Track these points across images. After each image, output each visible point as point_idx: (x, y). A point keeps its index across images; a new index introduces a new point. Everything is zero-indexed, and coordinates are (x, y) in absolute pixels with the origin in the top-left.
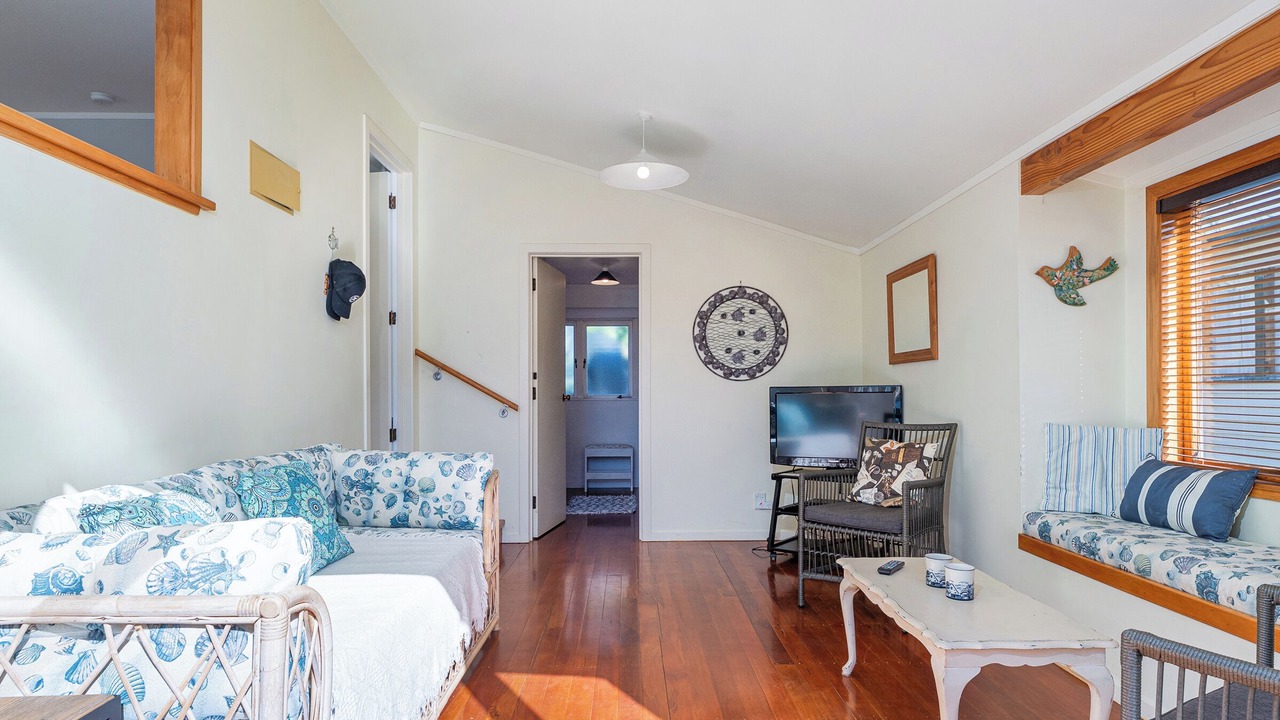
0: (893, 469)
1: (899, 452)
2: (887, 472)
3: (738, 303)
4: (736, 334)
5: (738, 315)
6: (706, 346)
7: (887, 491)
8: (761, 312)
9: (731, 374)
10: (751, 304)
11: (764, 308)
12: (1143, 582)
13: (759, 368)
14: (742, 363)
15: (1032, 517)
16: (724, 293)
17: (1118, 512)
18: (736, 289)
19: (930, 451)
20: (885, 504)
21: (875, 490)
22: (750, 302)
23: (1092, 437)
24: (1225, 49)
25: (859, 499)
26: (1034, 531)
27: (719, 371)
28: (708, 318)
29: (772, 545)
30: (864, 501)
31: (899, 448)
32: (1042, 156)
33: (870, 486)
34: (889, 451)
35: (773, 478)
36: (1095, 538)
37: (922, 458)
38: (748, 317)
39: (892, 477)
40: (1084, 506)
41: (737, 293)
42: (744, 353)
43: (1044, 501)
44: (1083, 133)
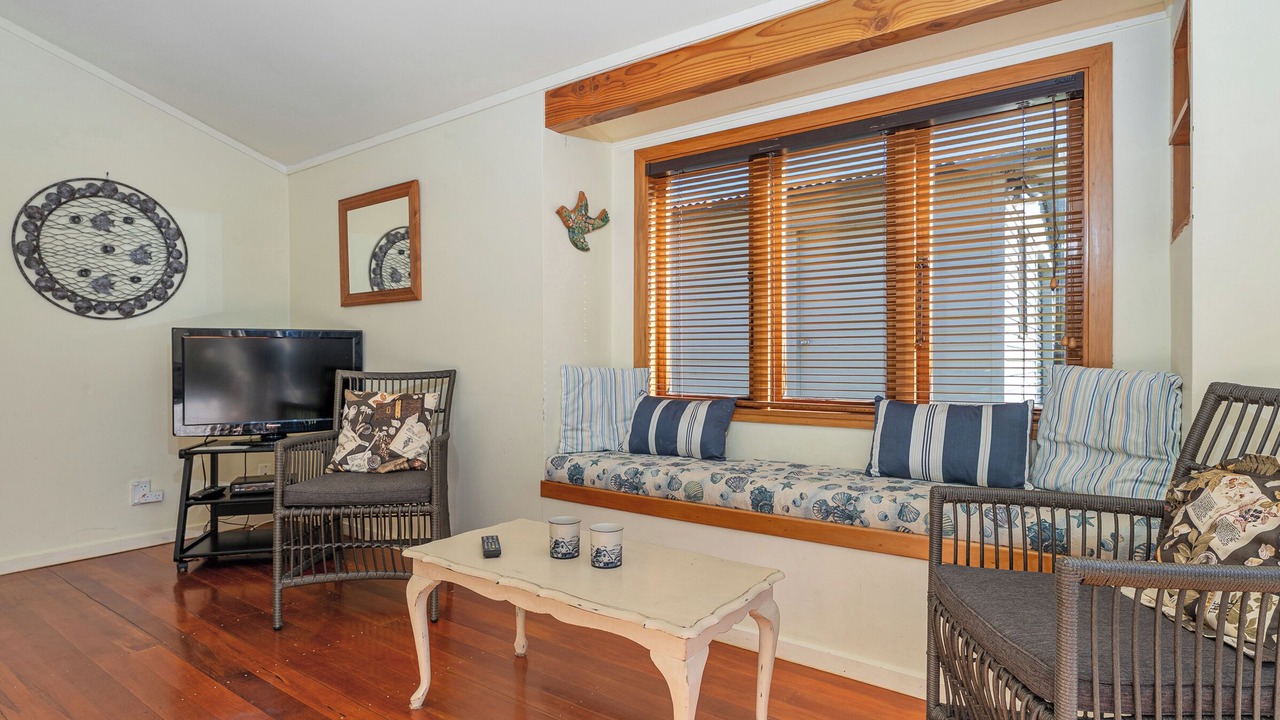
0: (390, 425)
1: (394, 405)
2: (381, 430)
3: (102, 204)
4: (98, 250)
5: (102, 222)
6: (40, 261)
7: (384, 453)
8: (143, 223)
9: (90, 308)
10: (125, 210)
11: (149, 218)
12: (697, 507)
13: (140, 302)
14: (110, 294)
15: (558, 462)
16: (76, 185)
17: (626, 447)
18: (99, 183)
19: (431, 402)
20: (382, 470)
21: (368, 454)
22: (124, 205)
23: (599, 378)
24: (781, 24)
25: (346, 467)
26: (562, 474)
27: (65, 303)
28: (44, 219)
29: (182, 551)
30: (354, 469)
31: (394, 400)
32: (574, 91)
33: (360, 449)
34: (381, 406)
35: (181, 456)
36: (637, 473)
37: (423, 410)
38: (120, 227)
39: (388, 435)
40: (598, 444)
41: (100, 189)
42: (114, 279)
43: (562, 445)
44: (626, 74)
